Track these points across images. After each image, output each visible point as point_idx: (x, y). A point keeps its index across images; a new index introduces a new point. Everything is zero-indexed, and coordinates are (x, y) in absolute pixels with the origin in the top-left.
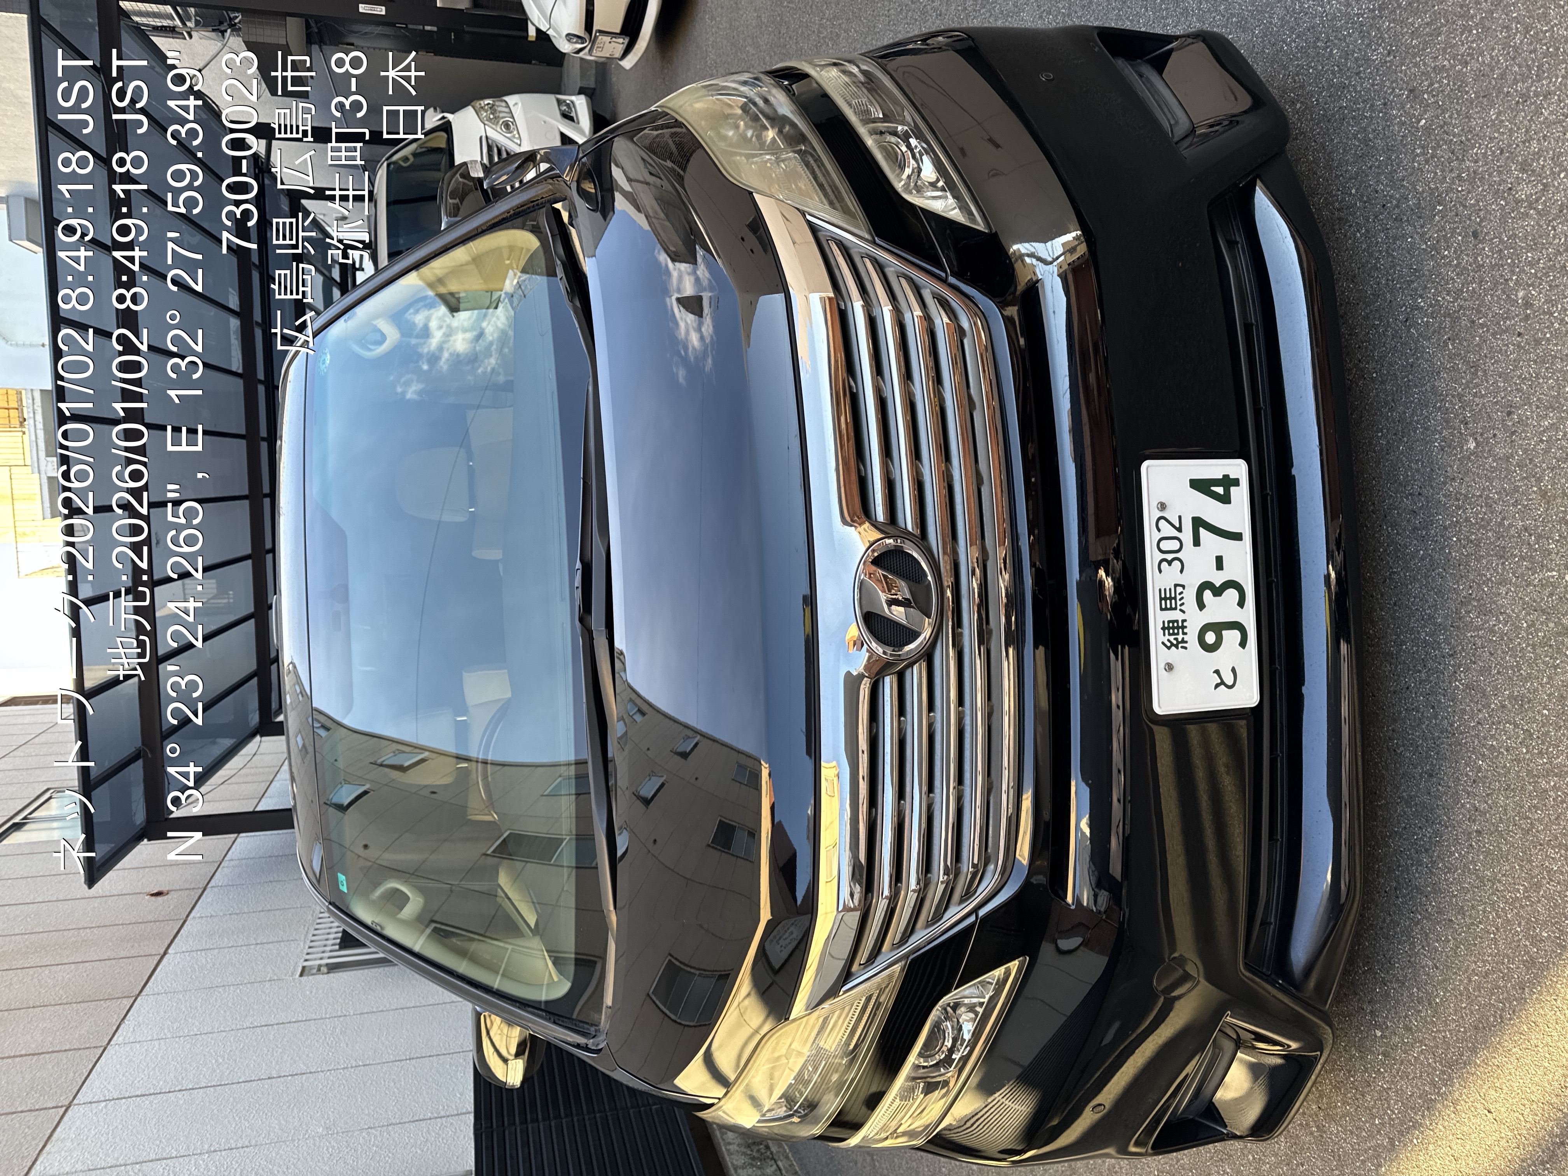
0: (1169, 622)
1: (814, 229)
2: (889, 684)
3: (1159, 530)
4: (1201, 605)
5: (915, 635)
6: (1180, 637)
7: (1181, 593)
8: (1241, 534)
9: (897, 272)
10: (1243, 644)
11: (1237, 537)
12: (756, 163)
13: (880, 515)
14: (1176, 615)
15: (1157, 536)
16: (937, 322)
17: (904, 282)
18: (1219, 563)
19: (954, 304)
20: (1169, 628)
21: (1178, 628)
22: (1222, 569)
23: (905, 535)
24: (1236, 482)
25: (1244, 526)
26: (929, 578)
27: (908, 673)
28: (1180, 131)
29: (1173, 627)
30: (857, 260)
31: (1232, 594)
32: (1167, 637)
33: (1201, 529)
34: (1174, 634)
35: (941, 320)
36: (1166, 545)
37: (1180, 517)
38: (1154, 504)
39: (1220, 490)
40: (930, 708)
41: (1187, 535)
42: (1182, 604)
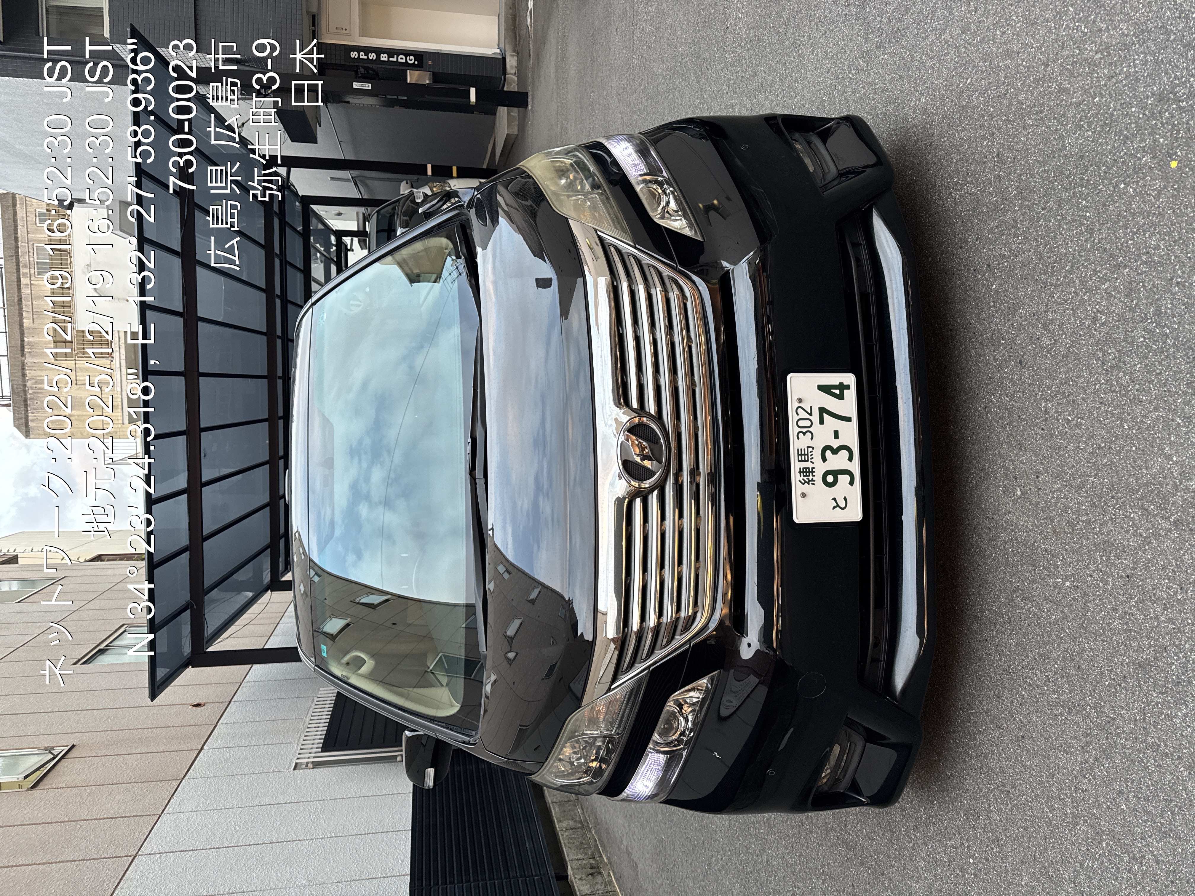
0: (804, 468)
1: (601, 239)
2: (638, 502)
3: (798, 414)
4: (824, 459)
5: (651, 474)
6: (810, 478)
7: (811, 452)
8: (850, 418)
9: (648, 264)
10: (852, 483)
11: (849, 419)
12: (574, 200)
13: (635, 405)
14: (808, 465)
15: (797, 418)
16: (671, 293)
17: (652, 270)
18: (836, 435)
19: (681, 283)
20: (803, 472)
21: (809, 472)
22: (838, 438)
23: (649, 415)
24: (848, 387)
25: (853, 413)
26: (662, 441)
27: (650, 497)
28: (829, 177)
29: (806, 472)
30: (626, 256)
31: (844, 454)
32: (802, 477)
33: (825, 415)
34: (806, 476)
35: (673, 292)
36: (801, 423)
37: (811, 407)
38: (795, 398)
39: (837, 392)
40: (663, 518)
41: (815, 418)
42: (812, 458)
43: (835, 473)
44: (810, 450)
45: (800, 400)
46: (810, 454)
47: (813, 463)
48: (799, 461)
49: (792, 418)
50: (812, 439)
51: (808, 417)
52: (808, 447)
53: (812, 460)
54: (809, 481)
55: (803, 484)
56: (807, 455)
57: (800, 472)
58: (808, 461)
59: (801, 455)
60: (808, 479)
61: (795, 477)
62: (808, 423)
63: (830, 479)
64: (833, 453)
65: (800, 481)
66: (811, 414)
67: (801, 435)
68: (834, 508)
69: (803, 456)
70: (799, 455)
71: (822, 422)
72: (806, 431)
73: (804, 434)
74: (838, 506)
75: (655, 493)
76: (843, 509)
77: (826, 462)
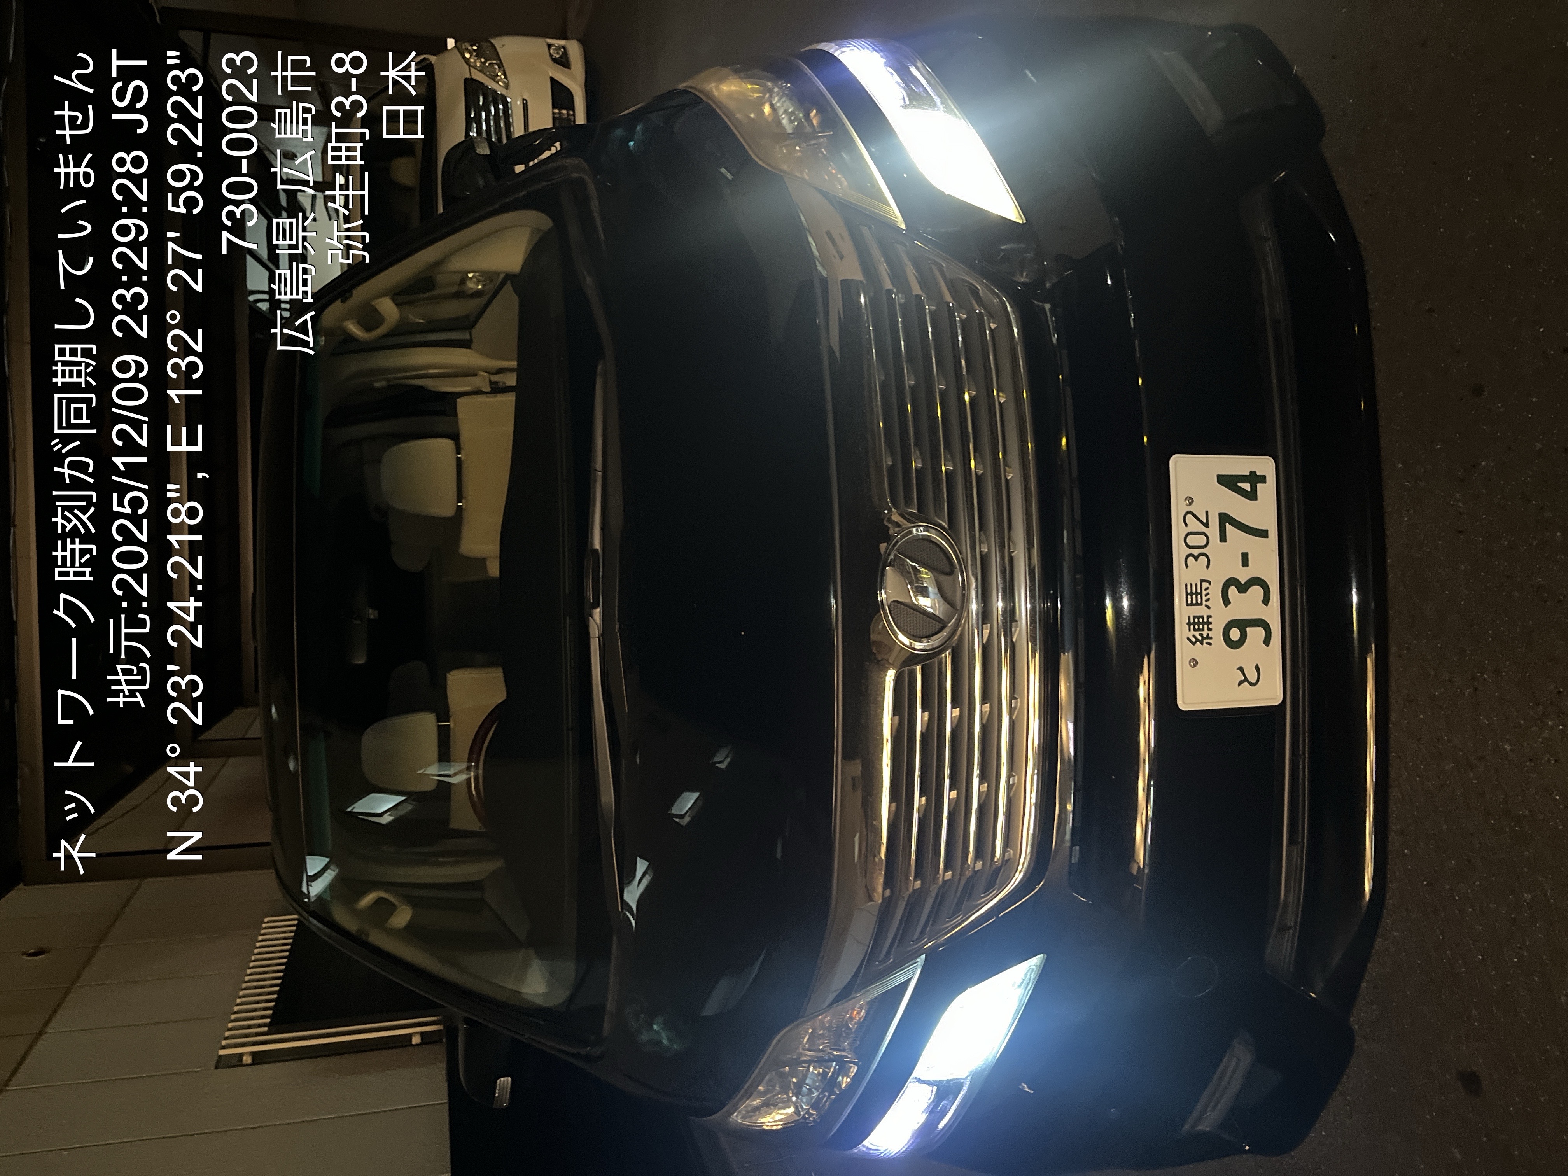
0: (1194, 617)
3: (1186, 525)
4: (1227, 602)
6: (1205, 633)
7: (1207, 589)
8: (1267, 532)
10: (1268, 641)
11: (1264, 534)
14: (1201, 611)
15: (1185, 531)
17: (935, 269)
18: (1245, 560)
19: (985, 294)
20: (1194, 624)
21: (1203, 623)
22: (1247, 565)
24: (1263, 479)
25: (1271, 523)
29: (1198, 623)
31: (1257, 591)
32: (1192, 632)
33: (1228, 526)
34: (1199, 630)
35: (972, 309)
37: (1207, 513)
38: (1182, 498)
39: (1247, 487)
40: (955, 701)
41: (1213, 531)
42: (1208, 600)
43: (1243, 625)
44: (1205, 585)
45: (1191, 501)
46: (1204, 593)
47: (1208, 607)
48: (1187, 604)
49: (1178, 531)
50: (1208, 566)
51: (1203, 529)
52: (1202, 581)
53: (1208, 603)
54: (1203, 638)
55: (1194, 643)
56: (1201, 594)
57: (1189, 624)
58: (1201, 604)
59: (1192, 594)
60: (1201, 635)
61: (1182, 632)
62: (1201, 540)
63: (1235, 634)
64: (1239, 592)
65: (1188, 639)
66: (1206, 525)
67: (1191, 559)
68: (1240, 683)
69: (1194, 596)
70: (1187, 594)
71: (1223, 538)
72: (1198, 554)
73: (1196, 558)
74: (1246, 680)
76: (1252, 685)
77: (1229, 606)
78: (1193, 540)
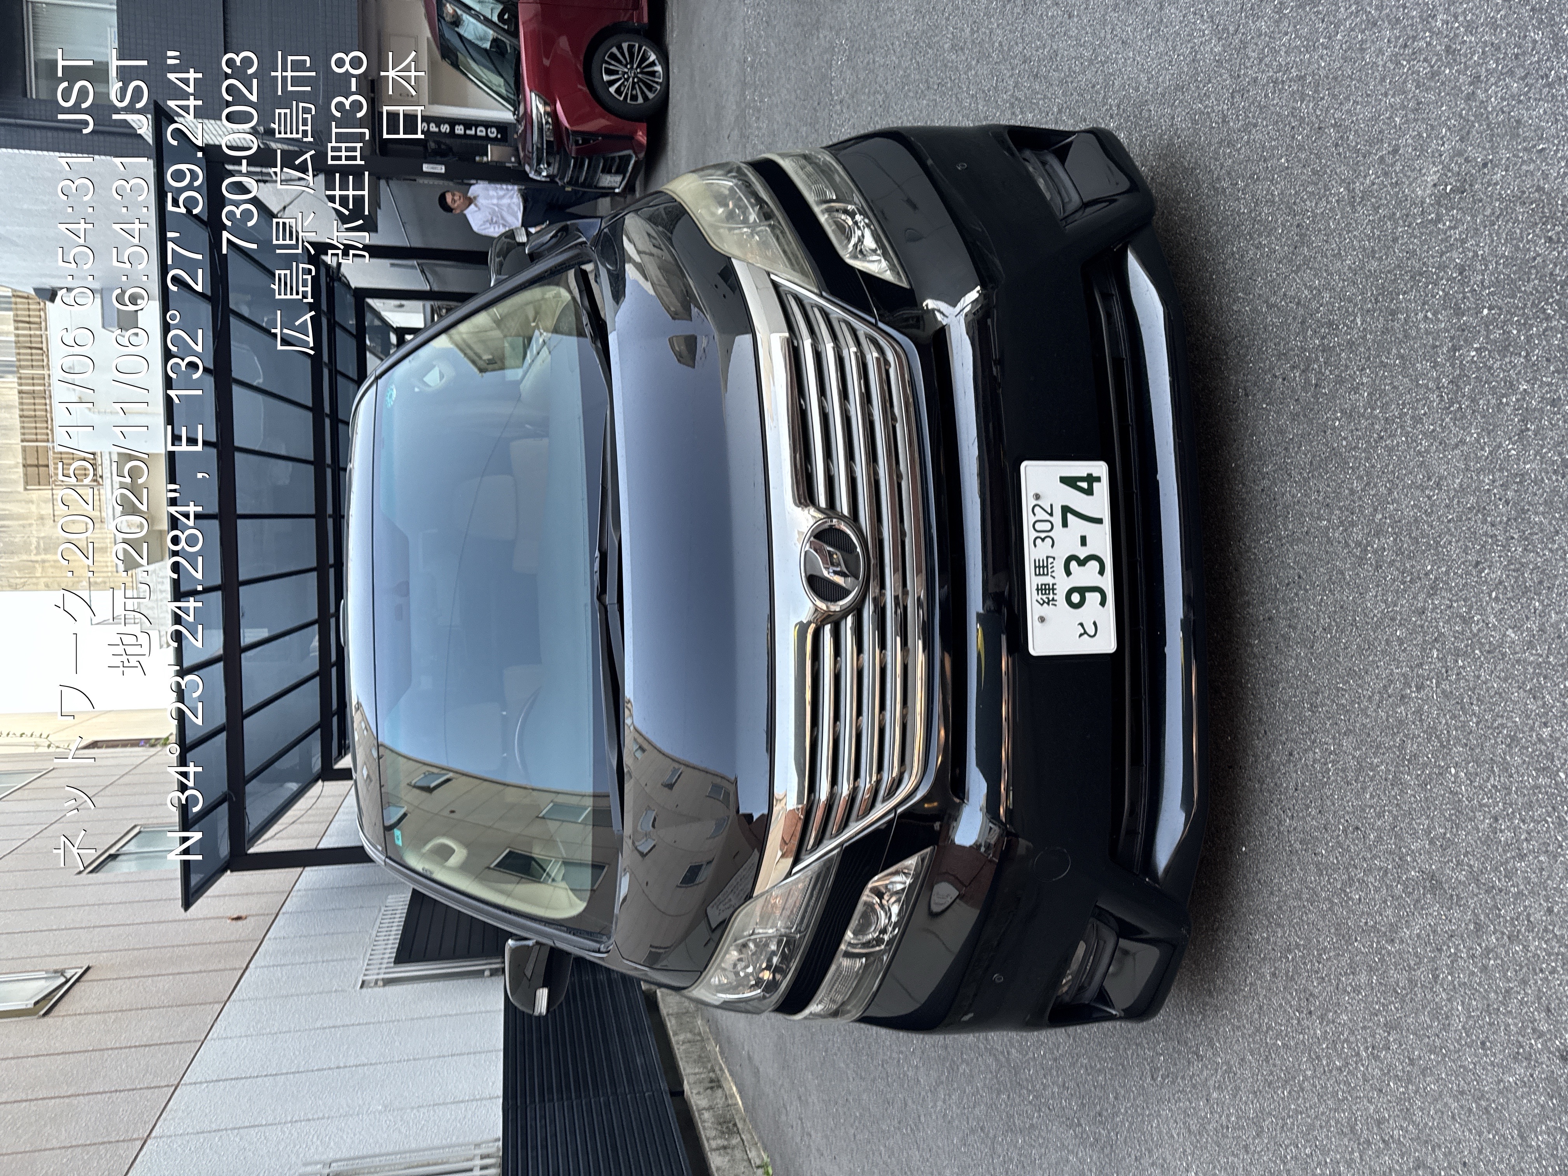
0: (1042, 585)
1: (776, 286)
2: (827, 630)
3: (1034, 514)
4: (1068, 573)
5: (845, 593)
6: (1051, 597)
7: (1052, 563)
8: (1101, 519)
9: (838, 318)
10: (1103, 603)
11: (1099, 521)
12: (737, 234)
13: (822, 501)
14: (1047, 580)
15: (1033, 519)
16: (869, 357)
17: (843, 325)
18: (1084, 541)
19: (882, 343)
20: (1042, 590)
21: (1049, 589)
22: (1085, 545)
23: (842, 517)
24: (1098, 479)
25: (1105, 513)
26: (859, 550)
27: (843, 623)
28: (1071, 208)
29: (1045, 589)
30: (808, 308)
31: (1094, 565)
32: (1040, 596)
33: (1069, 515)
34: (1045, 594)
35: (872, 355)
37: (1051, 506)
38: (1031, 493)
39: (1084, 485)
40: (860, 650)
41: (1057, 519)
42: (1053, 572)
43: (1082, 591)
44: (1050, 560)
45: (1037, 497)
46: (1050, 566)
47: (1054, 577)
48: (1036, 575)
49: (1028, 519)
50: (1052, 546)
51: (1048, 518)
52: (1047, 557)
53: (1053, 574)
54: (1049, 601)
55: (1042, 605)
56: (1047, 567)
57: (1038, 590)
58: (1047, 575)
59: (1039, 567)
60: (1048, 598)
61: (1032, 596)
62: (1048, 526)
63: (1076, 598)
64: (1079, 565)
65: (1037, 601)
66: (1051, 514)
67: (1039, 541)
68: (1081, 635)
69: (1042, 568)
70: (1035, 567)
71: (1065, 524)
72: (1045, 537)
73: (1043, 540)
74: (1085, 632)
75: (850, 619)
76: (1091, 637)
77: (1071, 577)
78: (1039, 526)
